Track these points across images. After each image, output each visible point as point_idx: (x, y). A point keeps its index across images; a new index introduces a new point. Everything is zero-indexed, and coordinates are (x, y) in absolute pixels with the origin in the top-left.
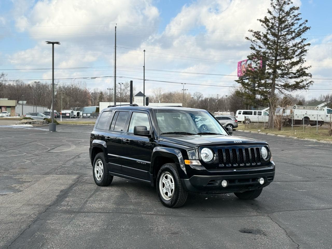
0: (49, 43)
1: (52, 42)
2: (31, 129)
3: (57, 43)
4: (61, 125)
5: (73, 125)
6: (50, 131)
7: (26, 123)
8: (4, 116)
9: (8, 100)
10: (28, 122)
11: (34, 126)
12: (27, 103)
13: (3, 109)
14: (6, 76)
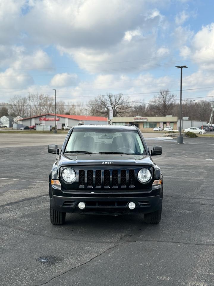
0: (179, 67)
1: (180, 66)
2: (167, 141)
3: (185, 67)
4: (199, 137)
5: (210, 137)
6: (178, 143)
7: (168, 136)
8: (167, 130)
9: (173, 116)
10: (170, 135)
11: (173, 138)
12: (189, 118)
13: (168, 124)
14: (176, 97)
